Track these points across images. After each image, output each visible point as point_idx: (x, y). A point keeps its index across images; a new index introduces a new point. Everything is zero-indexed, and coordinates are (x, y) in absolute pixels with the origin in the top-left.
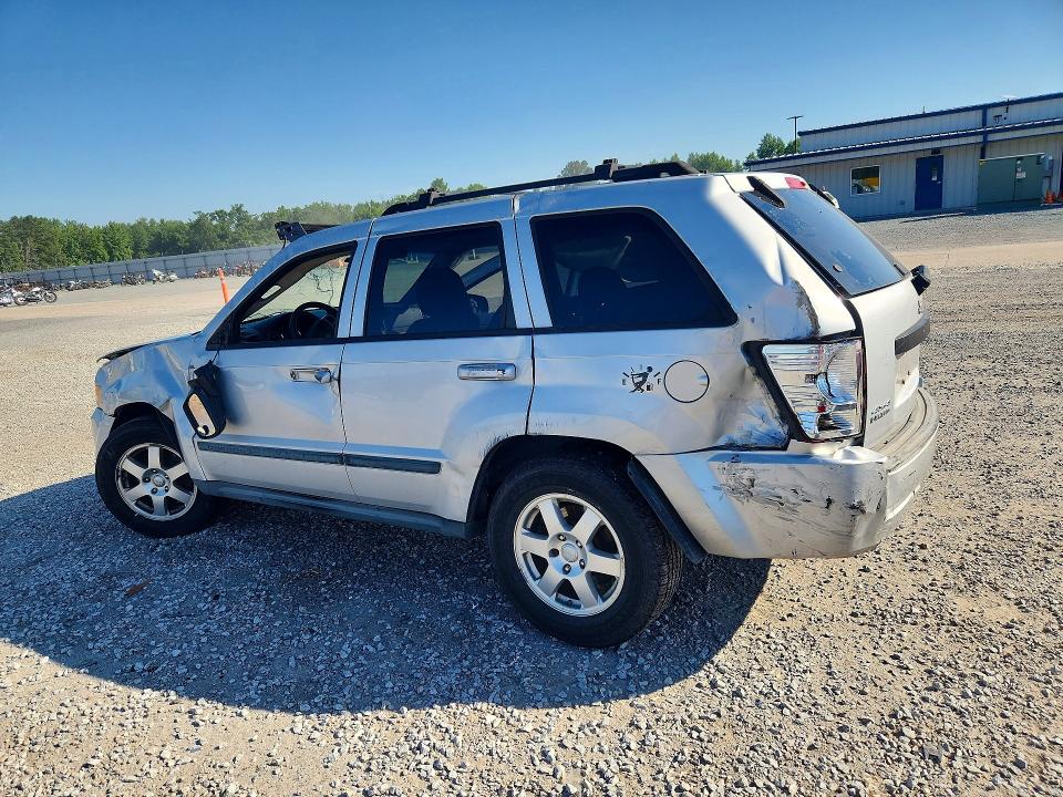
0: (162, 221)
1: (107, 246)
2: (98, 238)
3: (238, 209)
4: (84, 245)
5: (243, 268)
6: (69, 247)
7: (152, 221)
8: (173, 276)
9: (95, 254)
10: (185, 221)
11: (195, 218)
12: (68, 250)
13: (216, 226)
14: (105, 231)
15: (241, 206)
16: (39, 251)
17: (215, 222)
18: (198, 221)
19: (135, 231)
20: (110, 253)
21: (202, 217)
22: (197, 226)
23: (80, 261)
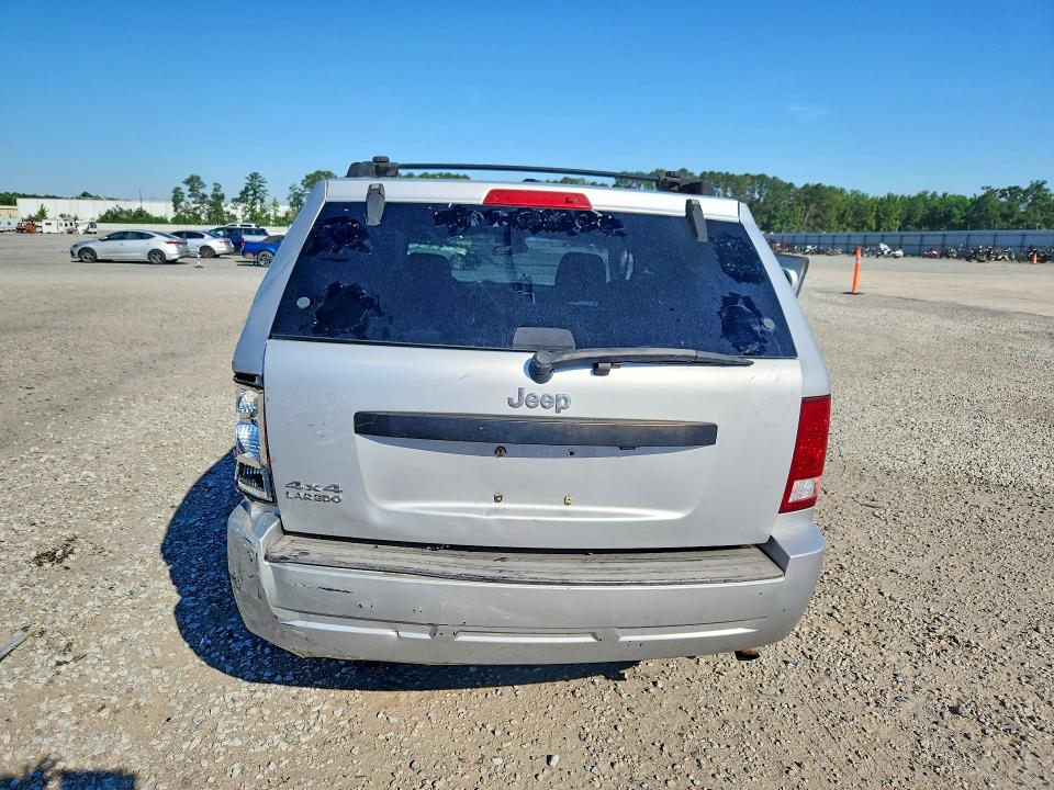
0: (944, 195)
1: (877, 216)
2: (872, 208)
3: (1038, 186)
4: (857, 214)
5: (976, 252)
6: (843, 215)
7: (934, 195)
8: (900, 253)
9: (864, 224)
10: (969, 196)
11: (981, 193)
12: (841, 218)
13: (1002, 204)
14: (881, 202)
15: (1044, 182)
16: (816, 216)
17: (1003, 199)
18: (984, 196)
19: (910, 203)
20: (878, 224)
21: (991, 192)
22: (979, 203)
23: (849, 229)
